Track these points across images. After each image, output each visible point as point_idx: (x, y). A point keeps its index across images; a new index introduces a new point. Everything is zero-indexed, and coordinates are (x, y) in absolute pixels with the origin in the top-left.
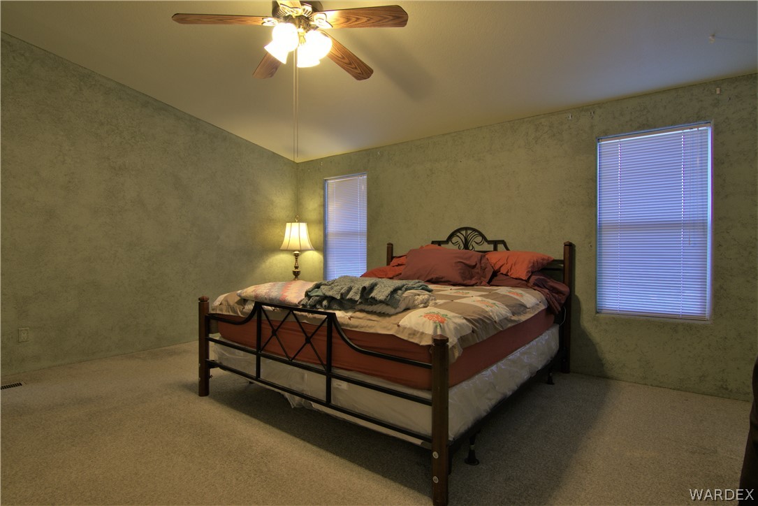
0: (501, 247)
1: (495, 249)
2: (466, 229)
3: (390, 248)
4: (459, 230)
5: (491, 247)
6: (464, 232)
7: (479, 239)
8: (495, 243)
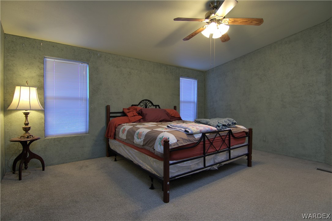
0: (157, 107)
1: (156, 108)
2: (146, 100)
3: (108, 108)
4: (143, 101)
5: (154, 107)
6: (145, 101)
7: (150, 104)
8: (156, 106)
